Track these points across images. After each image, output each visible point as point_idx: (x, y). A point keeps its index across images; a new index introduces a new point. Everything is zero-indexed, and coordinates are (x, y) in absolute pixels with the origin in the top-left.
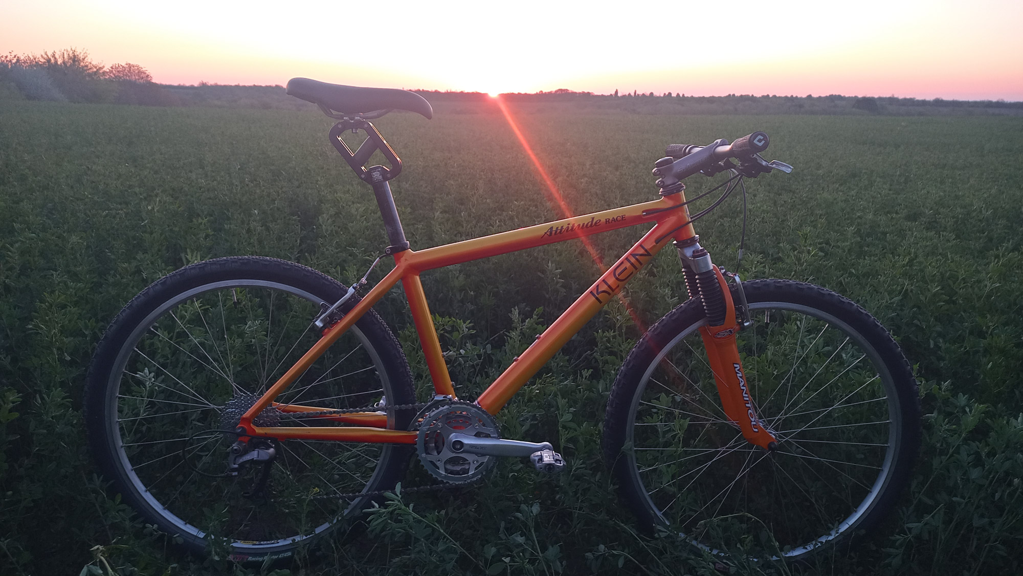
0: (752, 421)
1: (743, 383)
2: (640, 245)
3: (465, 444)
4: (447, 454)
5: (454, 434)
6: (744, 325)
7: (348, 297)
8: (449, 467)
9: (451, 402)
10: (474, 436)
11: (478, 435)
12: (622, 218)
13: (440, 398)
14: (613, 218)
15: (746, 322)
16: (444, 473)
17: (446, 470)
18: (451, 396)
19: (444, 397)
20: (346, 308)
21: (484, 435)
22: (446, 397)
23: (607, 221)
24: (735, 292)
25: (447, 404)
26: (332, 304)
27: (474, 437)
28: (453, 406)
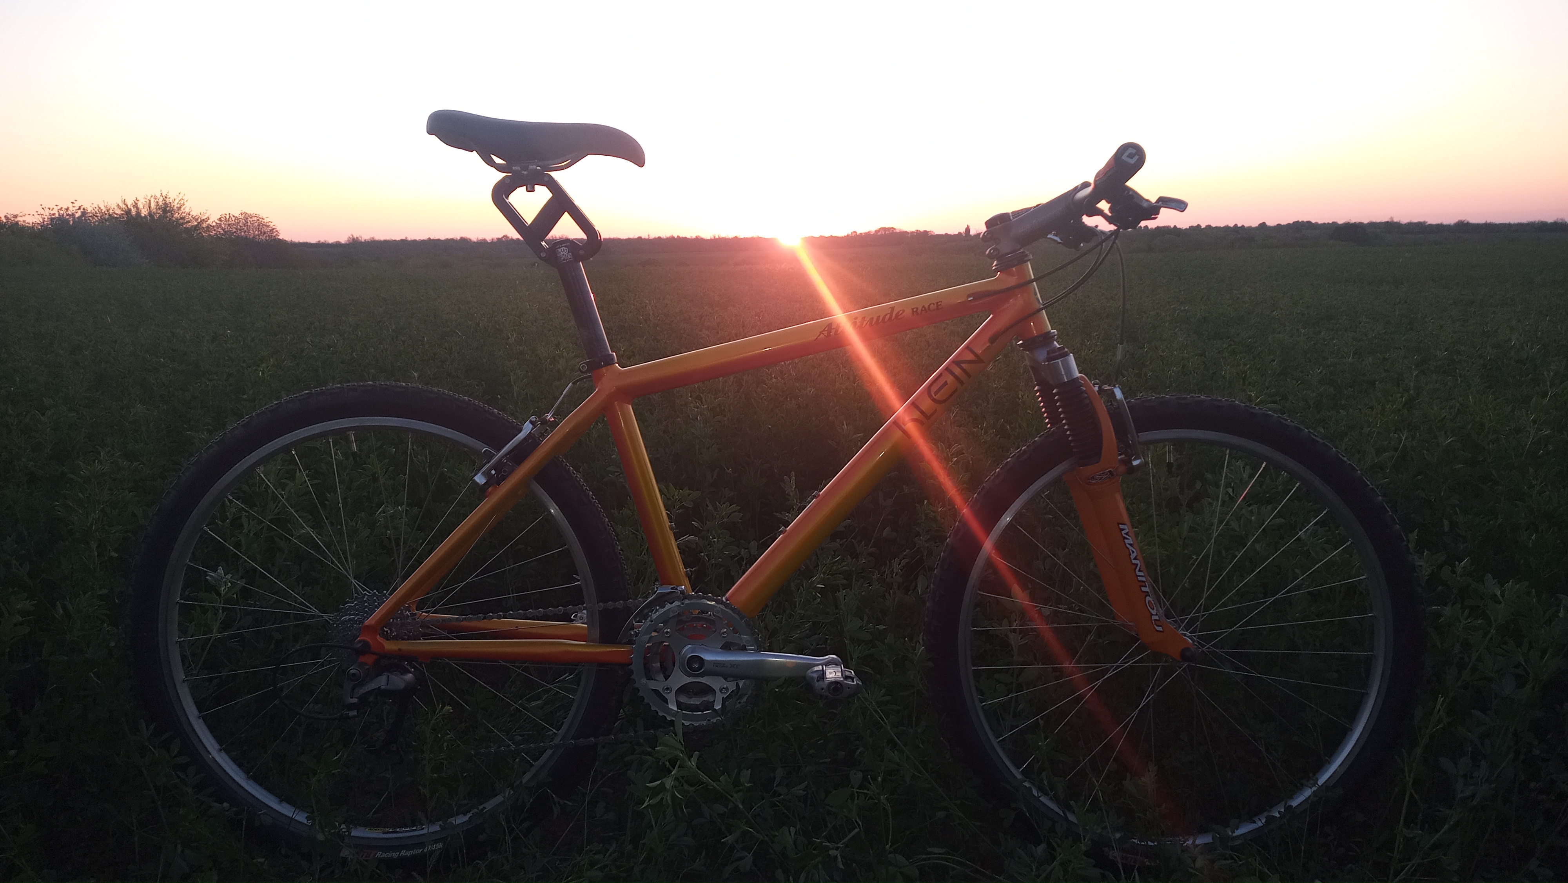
0: (1153, 615)
1: (1135, 554)
2: (967, 347)
3: (707, 661)
4: (679, 679)
5: (690, 646)
6: (1132, 464)
7: (522, 438)
8: (683, 699)
9: (684, 596)
10: (721, 648)
11: (727, 647)
12: (938, 306)
13: (667, 589)
14: (923, 307)
15: (1135, 459)
16: (676, 709)
17: (679, 705)
18: (683, 587)
19: (672, 588)
20: (520, 454)
21: (736, 647)
22: (676, 589)
23: (915, 312)
24: (1116, 413)
25: (678, 598)
26: (499, 450)
27: (721, 650)
28: (687, 601)
